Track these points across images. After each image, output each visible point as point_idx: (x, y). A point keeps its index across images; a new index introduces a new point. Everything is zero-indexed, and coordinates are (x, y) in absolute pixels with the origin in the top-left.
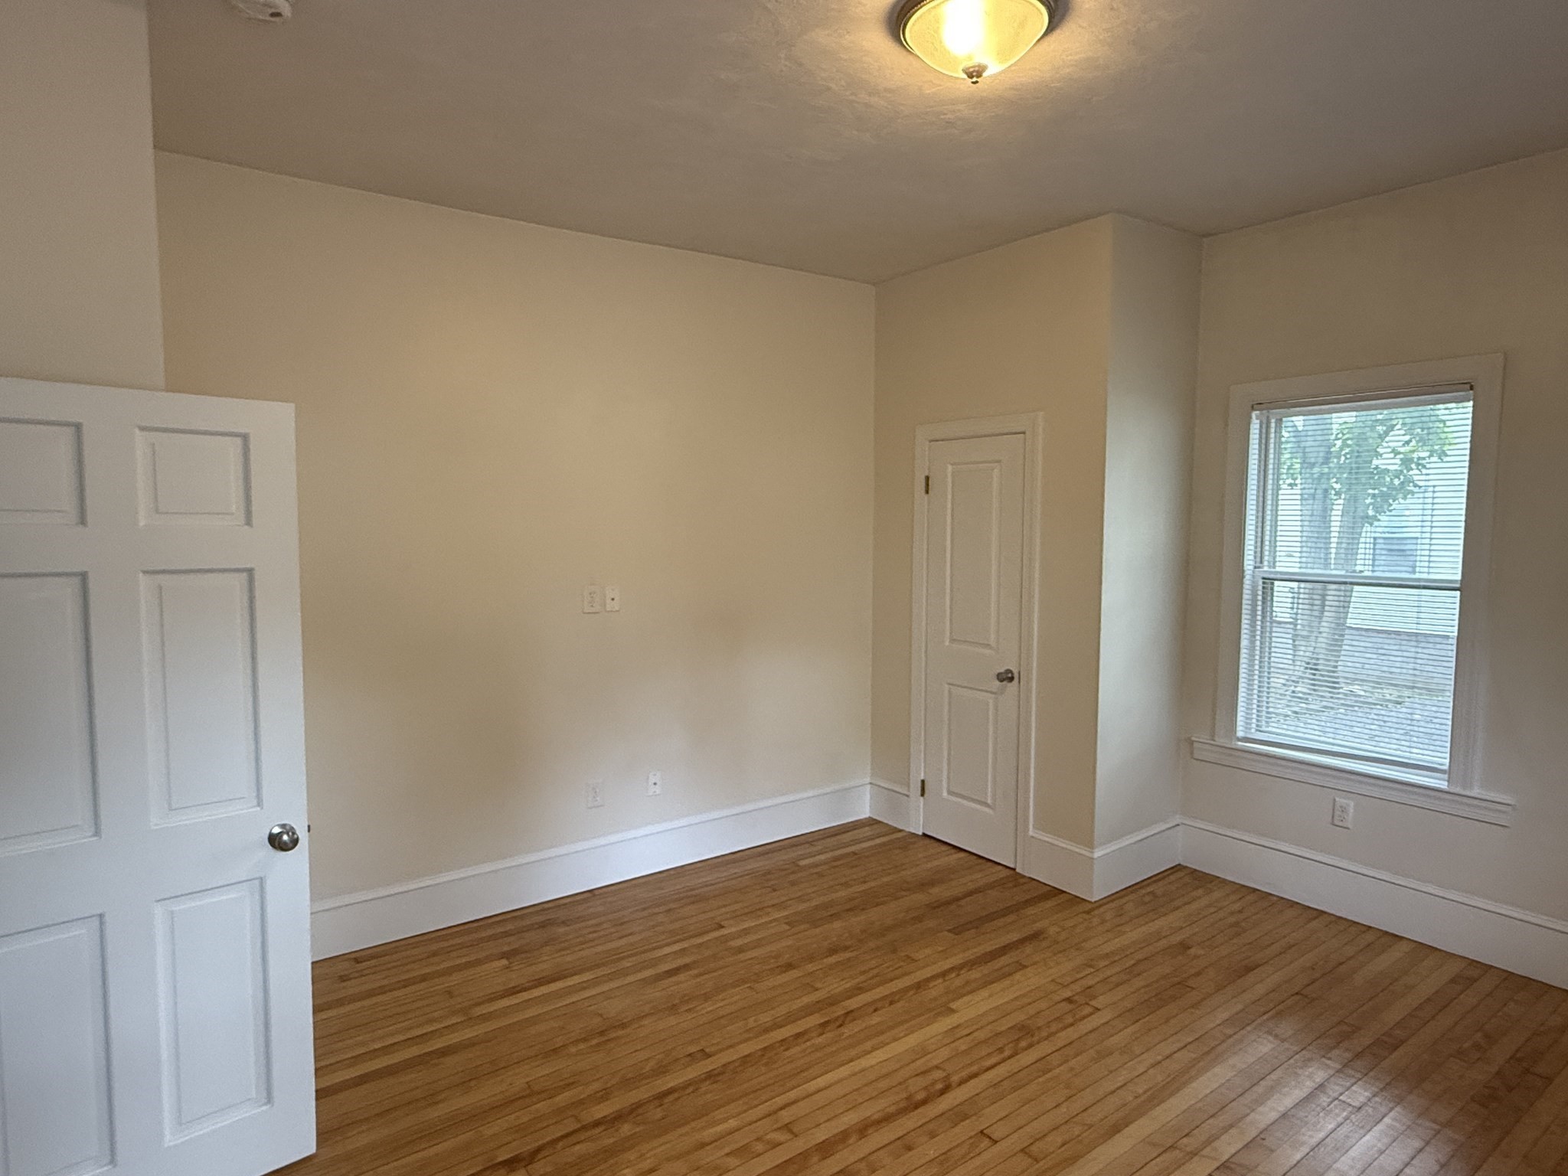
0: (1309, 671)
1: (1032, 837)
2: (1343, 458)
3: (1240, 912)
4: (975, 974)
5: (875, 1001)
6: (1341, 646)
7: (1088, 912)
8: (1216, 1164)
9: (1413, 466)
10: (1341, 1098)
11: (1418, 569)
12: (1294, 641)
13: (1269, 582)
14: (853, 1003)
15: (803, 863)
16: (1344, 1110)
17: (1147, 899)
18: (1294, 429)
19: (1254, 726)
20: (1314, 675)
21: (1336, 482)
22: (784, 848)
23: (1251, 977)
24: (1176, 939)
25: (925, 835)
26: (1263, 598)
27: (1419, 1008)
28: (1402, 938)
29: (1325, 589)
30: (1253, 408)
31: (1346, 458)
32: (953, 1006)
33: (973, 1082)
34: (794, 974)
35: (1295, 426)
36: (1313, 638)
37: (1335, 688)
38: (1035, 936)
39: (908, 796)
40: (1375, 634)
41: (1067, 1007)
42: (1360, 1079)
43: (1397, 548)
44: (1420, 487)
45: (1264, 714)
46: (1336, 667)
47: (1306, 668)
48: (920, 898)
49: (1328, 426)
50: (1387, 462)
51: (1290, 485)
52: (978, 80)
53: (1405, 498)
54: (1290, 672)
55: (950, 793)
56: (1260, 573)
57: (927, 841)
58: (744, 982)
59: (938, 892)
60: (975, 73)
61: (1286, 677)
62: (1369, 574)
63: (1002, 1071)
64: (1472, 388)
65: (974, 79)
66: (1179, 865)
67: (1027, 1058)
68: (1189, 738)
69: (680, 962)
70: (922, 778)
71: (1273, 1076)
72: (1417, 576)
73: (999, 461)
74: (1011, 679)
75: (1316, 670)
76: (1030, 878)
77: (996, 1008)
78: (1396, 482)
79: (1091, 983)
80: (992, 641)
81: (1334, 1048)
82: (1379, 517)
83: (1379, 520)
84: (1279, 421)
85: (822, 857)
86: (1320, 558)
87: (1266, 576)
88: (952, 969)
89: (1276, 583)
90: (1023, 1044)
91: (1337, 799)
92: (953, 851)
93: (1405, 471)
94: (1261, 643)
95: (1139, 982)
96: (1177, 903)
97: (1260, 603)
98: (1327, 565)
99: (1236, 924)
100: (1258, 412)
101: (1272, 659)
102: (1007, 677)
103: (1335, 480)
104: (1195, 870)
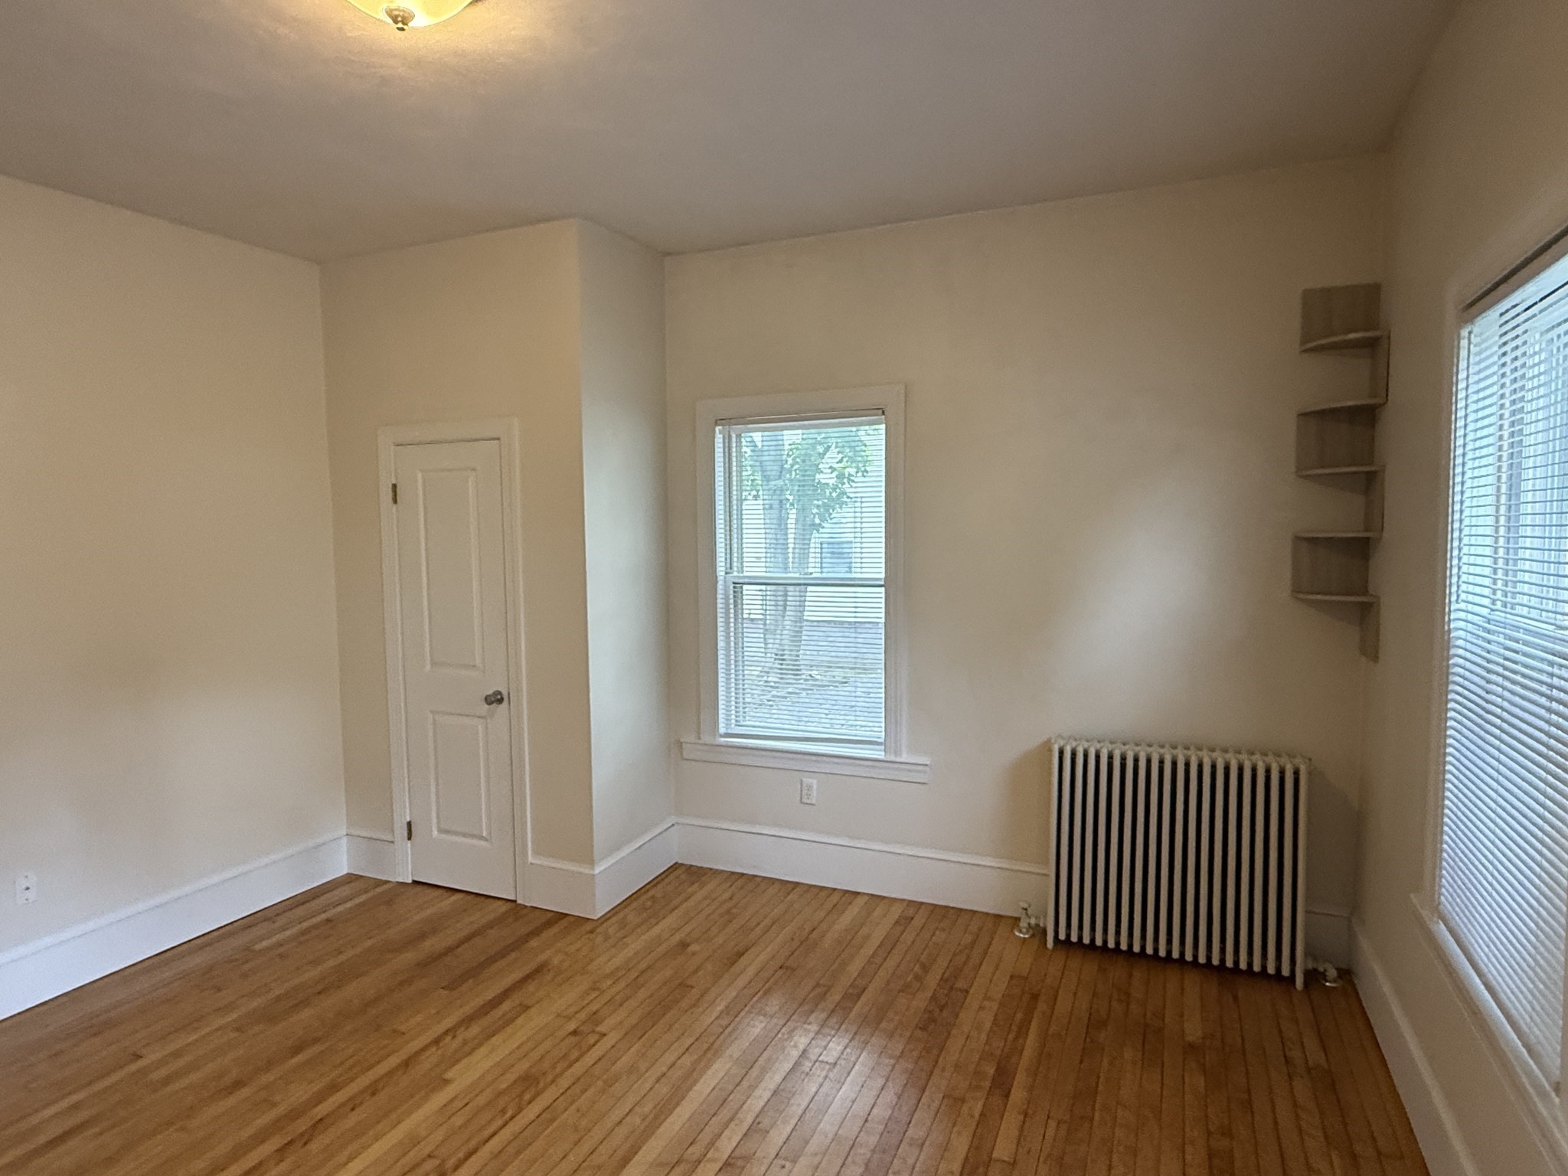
0: (777, 661)
1: (531, 864)
2: (794, 473)
3: (731, 898)
4: (475, 1030)
5: (350, 1099)
6: (801, 637)
7: (591, 932)
8: (719, 1165)
9: (845, 480)
10: (820, 1059)
11: (853, 570)
12: (765, 635)
13: (738, 586)
14: (321, 1110)
15: (258, 947)
16: (823, 1069)
17: (649, 903)
18: (752, 444)
19: (733, 721)
20: (782, 664)
21: (790, 495)
22: (231, 934)
23: (743, 960)
24: (677, 938)
25: (415, 882)
26: (735, 601)
27: (873, 956)
28: (859, 893)
29: (786, 591)
30: (716, 424)
31: (796, 474)
32: (449, 1075)
33: (473, 1158)
34: (244, 1092)
35: (753, 441)
36: (778, 632)
37: (797, 675)
38: (538, 971)
39: (393, 842)
40: (826, 625)
41: (573, 1039)
42: (834, 1036)
43: (838, 551)
44: (851, 498)
45: (741, 704)
46: (798, 656)
47: (775, 659)
48: (409, 957)
49: (780, 443)
50: (827, 478)
51: (754, 496)
52: (405, 27)
53: (841, 508)
54: (763, 664)
55: (441, 831)
56: (730, 579)
57: (419, 888)
58: (170, 1124)
59: (432, 944)
60: (401, 19)
61: (760, 669)
62: (819, 575)
63: (506, 1134)
64: (883, 413)
65: (400, 25)
66: (676, 863)
67: (531, 1112)
68: (679, 741)
69: (70, 1122)
70: (408, 820)
71: (765, 1055)
72: (854, 575)
73: (474, 469)
74: (500, 701)
75: (783, 660)
76: (532, 907)
77: (498, 1064)
78: (834, 495)
79: (594, 1009)
80: (478, 662)
81: (812, 1012)
82: (824, 525)
83: (823, 527)
84: (739, 436)
85: (288, 933)
86: (778, 563)
87: (736, 581)
88: (446, 1032)
89: (745, 587)
90: (527, 1097)
91: (804, 780)
92: (450, 893)
93: (840, 486)
94: (735, 643)
95: (642, 994)
96: (675, 902)
97: (732, 606)
98: (786, 569)
99: (728, 911)
100: (720, 427)
101: (746, 658)
102: (495, 699)
103: (788, 492)
104: (691, 866)
